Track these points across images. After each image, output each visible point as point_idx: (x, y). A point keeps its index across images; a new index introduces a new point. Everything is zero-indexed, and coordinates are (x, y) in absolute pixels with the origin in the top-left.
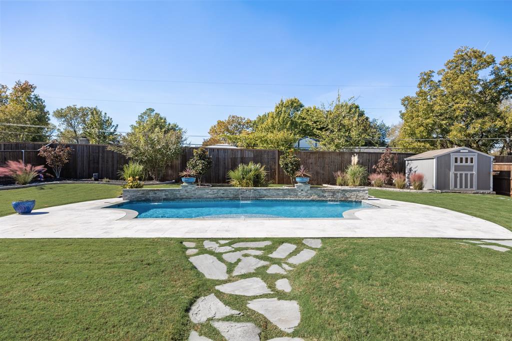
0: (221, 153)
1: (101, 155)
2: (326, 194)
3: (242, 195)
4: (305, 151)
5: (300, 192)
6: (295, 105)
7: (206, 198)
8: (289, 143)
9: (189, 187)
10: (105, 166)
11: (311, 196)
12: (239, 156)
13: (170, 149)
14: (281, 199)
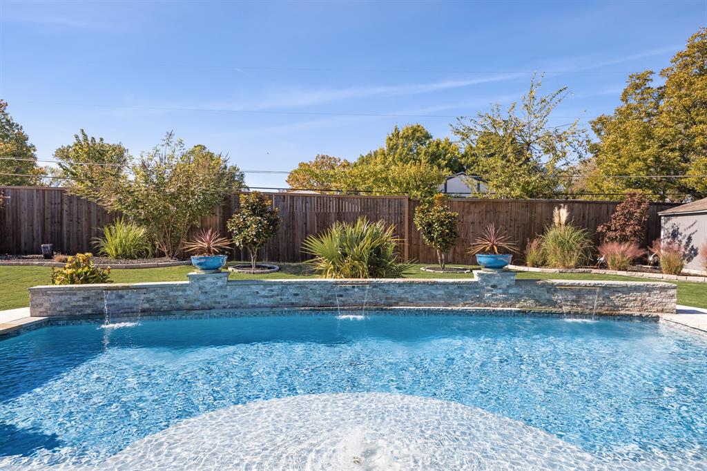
0: (299, 204)
1: (65, 207)
2: (558, 297)
3: (342, 299)
4: (459, 199)
5: (488, 291)
6: (418, 135)
7: (253, 306)
8: (428, 186)
9: (210, 280)
10: (75, 229)
11: (519, 301)
12: (333, 209)
13: (193, 194)
14: (442, 308)
